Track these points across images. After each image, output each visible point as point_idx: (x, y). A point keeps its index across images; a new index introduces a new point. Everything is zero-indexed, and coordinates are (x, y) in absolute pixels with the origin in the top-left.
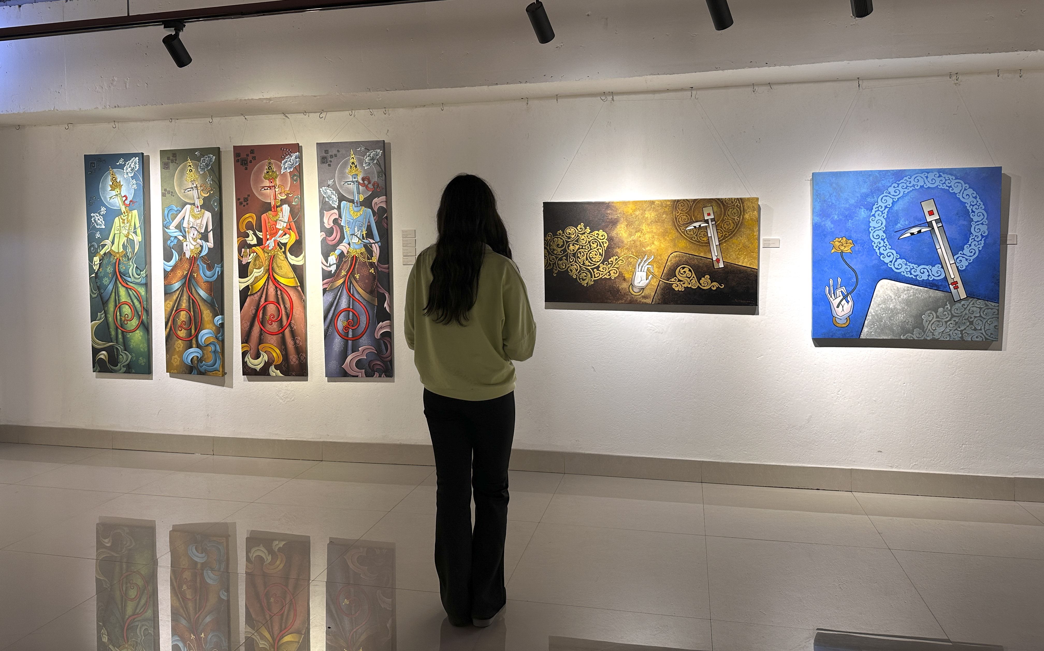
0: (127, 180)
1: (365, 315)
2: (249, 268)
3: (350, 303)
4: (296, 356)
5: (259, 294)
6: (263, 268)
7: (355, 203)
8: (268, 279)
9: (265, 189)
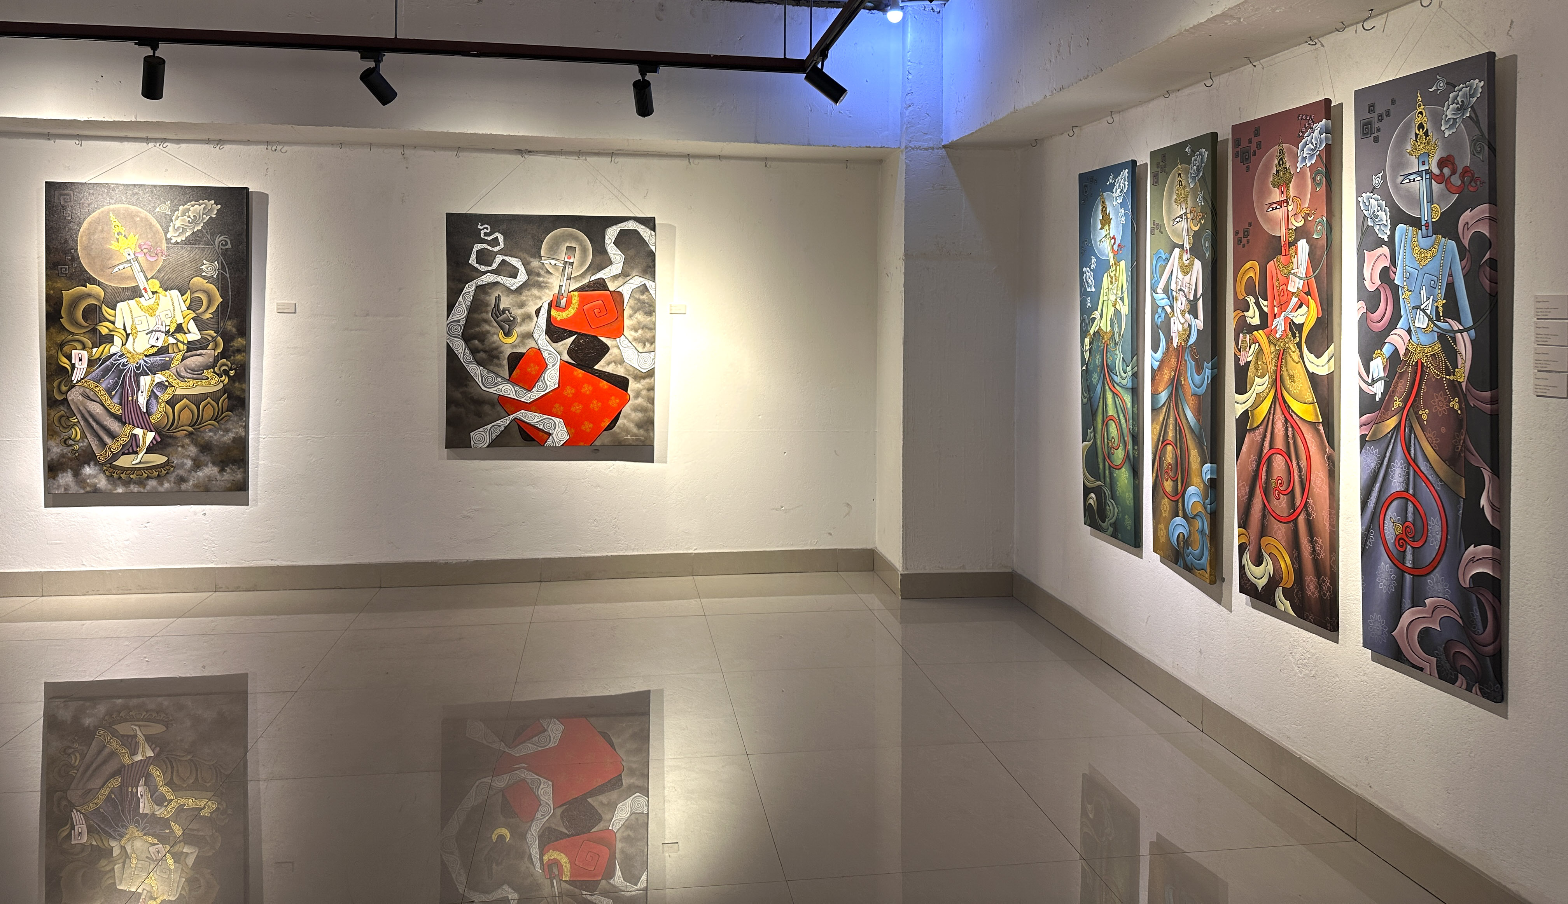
9: (1273, 209)
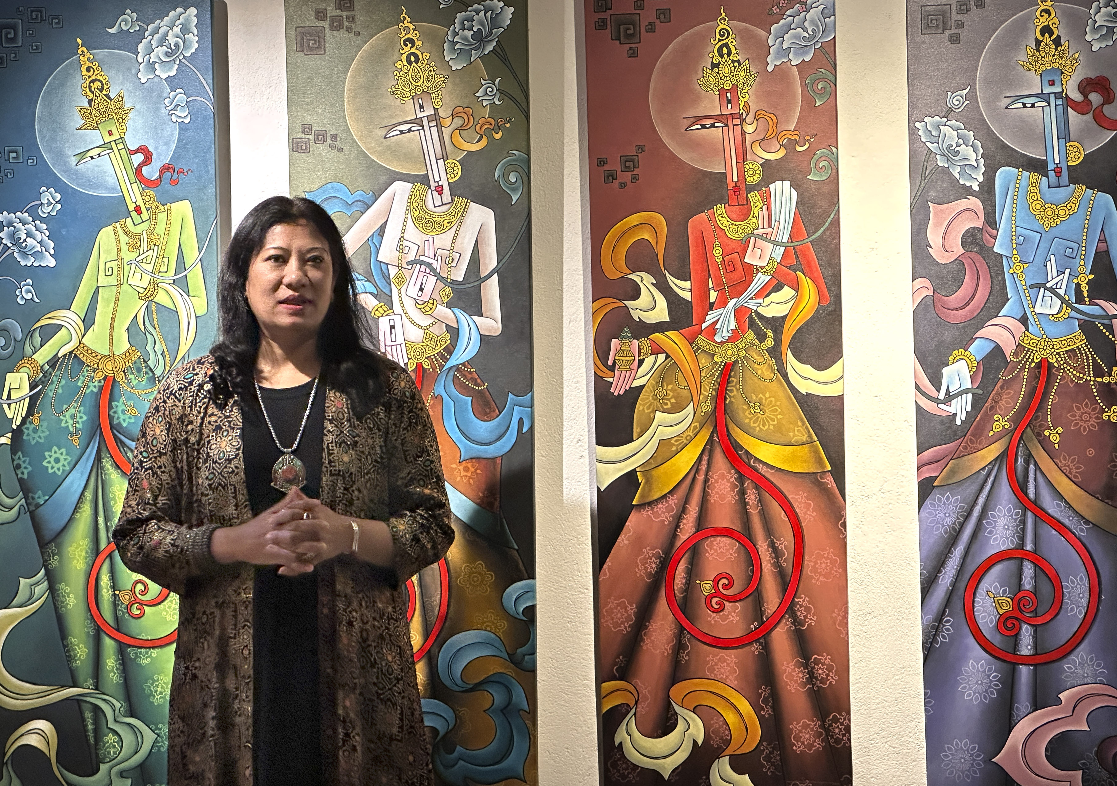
0: (151, 90)
1: (1083, 574)
2: (639, 407)
3: (1023, 530)
4: (814, 724)
5: (673, 501)
6: (690, 408)
7: (1052, 174)
8: (708, 450)
